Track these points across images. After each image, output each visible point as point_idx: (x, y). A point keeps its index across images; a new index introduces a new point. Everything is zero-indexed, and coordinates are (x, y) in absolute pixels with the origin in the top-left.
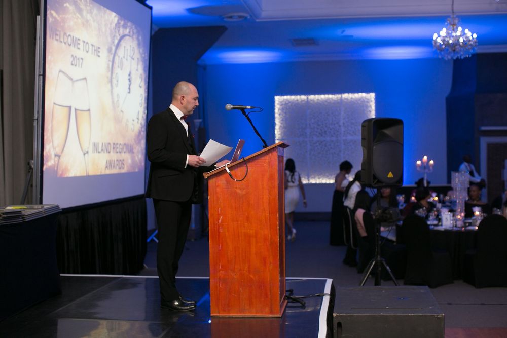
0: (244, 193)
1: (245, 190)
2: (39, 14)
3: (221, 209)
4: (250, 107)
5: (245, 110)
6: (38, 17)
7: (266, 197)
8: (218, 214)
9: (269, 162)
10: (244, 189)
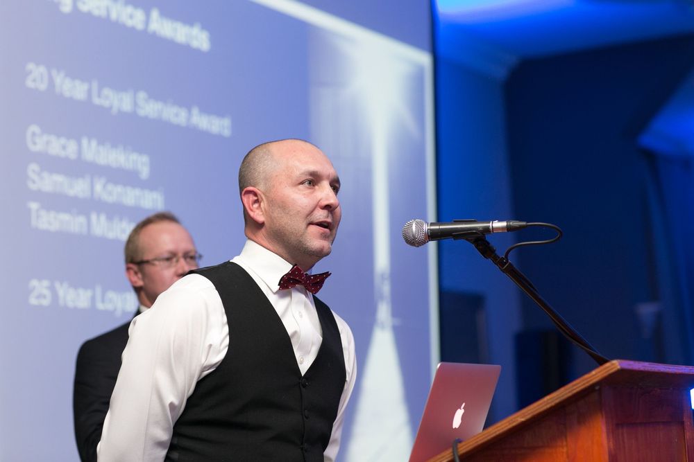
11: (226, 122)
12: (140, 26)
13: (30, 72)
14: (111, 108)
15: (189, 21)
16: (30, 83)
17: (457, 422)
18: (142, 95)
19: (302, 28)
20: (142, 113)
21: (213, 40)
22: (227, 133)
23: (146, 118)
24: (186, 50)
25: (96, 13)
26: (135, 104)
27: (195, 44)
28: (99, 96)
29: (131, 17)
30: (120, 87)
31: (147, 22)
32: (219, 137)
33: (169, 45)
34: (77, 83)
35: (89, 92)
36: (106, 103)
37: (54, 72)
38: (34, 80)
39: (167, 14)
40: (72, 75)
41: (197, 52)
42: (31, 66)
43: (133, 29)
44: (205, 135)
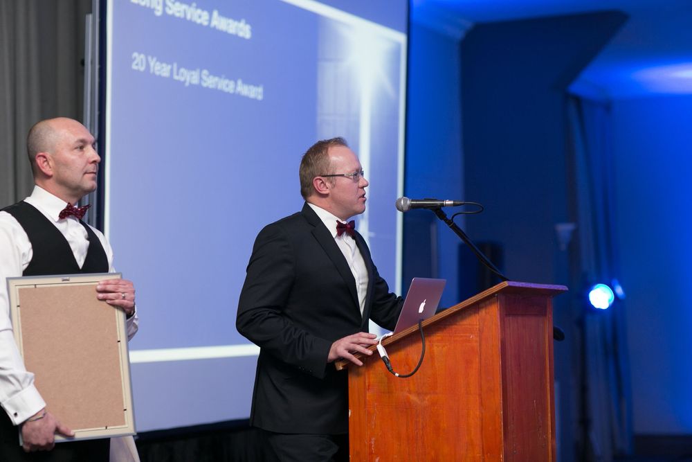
0: (426, 403)
1: (428, 397)
2: (90, 11)
3: (375, 441)
4: (452, 202)
5: (442, 209)
6: (90, 18)
7: (475, 412)
8: (371, 453)
9: (481, 331)
10: (426, 394)
11: (260, 90)
12: (206, 23)
13: (135, 59)
14: (185, 82)
15: (237, 18)
16: (134, 67)
17: (421, 310)
18: (205, 72)
19: (314, 18)
20: (205, 85)
21: (252, 31)
22: (260, 97)
23: (207, 88)
24: (235, 38)
25: (177, 15)
26: (201, 79)
27: (241, 34)
28: (178, 74)
29: (200, 17)
30: (191, 68)
31: (210, 20)
32: (255, 101)
33: (224, 35)
34: (164, 65)
35: (172, 70)
36: (182, 79)
37: (150, 58)
38: (137, 65)
39: (223, 14)
40: (161, 60)
41: (243, 39)
42: (135, 54)
43: (201, 25)
44: (246, 99)
